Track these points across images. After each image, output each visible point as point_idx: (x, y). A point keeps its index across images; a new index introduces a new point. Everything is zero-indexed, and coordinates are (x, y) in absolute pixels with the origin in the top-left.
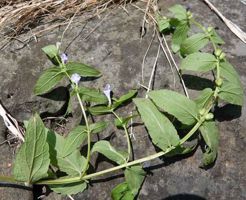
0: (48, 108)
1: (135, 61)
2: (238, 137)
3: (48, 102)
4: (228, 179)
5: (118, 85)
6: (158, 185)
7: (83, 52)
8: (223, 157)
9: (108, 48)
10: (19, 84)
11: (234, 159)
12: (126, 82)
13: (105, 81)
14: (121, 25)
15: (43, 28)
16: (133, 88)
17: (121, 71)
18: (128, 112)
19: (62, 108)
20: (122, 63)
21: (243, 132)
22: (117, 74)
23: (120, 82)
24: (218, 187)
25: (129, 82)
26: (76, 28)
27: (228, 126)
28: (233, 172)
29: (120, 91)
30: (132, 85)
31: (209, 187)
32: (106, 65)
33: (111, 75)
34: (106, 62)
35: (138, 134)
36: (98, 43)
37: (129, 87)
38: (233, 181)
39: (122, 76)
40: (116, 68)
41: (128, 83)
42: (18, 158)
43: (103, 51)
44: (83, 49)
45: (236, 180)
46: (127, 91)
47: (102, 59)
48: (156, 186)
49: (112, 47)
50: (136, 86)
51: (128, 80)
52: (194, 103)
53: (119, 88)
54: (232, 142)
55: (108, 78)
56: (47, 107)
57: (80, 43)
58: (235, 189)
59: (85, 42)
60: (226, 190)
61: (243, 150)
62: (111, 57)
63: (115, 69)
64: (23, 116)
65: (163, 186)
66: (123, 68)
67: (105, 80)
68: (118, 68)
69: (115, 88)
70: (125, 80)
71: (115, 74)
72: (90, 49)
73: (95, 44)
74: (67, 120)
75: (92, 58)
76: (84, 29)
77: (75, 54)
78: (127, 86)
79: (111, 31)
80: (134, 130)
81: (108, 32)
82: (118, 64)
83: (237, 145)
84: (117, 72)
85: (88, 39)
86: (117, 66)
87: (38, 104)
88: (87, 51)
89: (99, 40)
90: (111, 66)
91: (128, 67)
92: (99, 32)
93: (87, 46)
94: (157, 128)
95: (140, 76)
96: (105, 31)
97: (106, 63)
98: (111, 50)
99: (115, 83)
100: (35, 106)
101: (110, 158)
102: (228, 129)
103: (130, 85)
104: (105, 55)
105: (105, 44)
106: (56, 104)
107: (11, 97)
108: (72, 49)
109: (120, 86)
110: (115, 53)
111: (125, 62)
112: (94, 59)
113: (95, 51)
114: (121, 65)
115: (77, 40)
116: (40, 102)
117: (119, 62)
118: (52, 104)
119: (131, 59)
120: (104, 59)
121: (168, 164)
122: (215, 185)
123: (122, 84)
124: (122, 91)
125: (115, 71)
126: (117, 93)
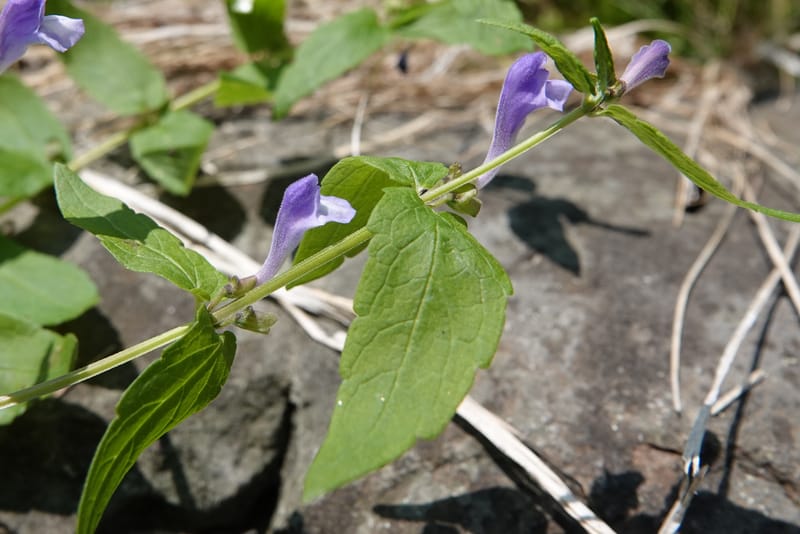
5: (574, 410)
12: (619, 399)
13: (496, 381)
16: (665, 438)
17: (588, 340)
19: (245, 491)
20: (595, 302)
22: (569, 353)
23: (580, 394)
25: (636, 404)
29: (580, 446)
30: (652, 422)
33: (535, 353)
37: (639, 431)
39: (593, 365)
40: (564, 320)
41: (628, 409)
46: (621, 451)
50: (678, 431)
51: (627, 392)
53: (574, 429)
55: (515, 363)
63: (556, 326)
66: (601, 329)
67: (497, 374)
68: (574, 323)
69: (551, 422)
70: (614, 393)
71: (554, 350)
78: (624, 427)
82: (575, 305)
84: (565, 340)
86: (568, 315)
90: (536, 310)
91: (628, 323)
95: (704, 379)
99: (551, 399)
103: (639, 422)
104: (506, 260)
106: (215, 460)
109: (582, 418)
111: (611, 299)
114: (589, 312)
117: (577, 298)
119: (647, 292)
123: (591, 408)
124: (593, 447)
125: (556, 335)
126: (563, 456)
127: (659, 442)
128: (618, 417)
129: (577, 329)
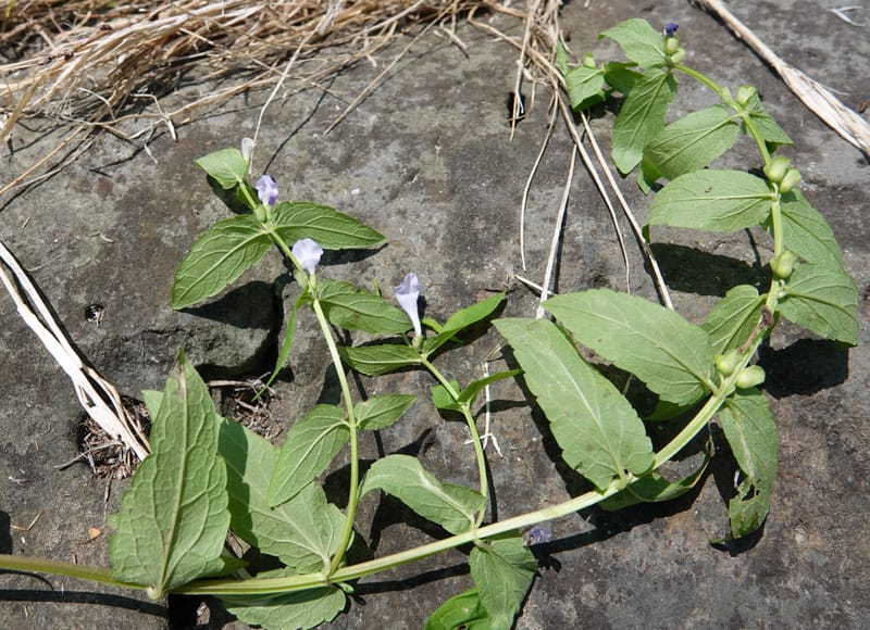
0: (215, 351)
1: (495, 199)
2: (834, 448)
3: (214, 332)
4: (805, 586)
5: (443, 276)
6: (577, 602)
7: (327, 171)
8: (788, 512)
9: (403, 158)
10: (120, 274)
11: (822, 521)
12: (467, 266)
13: (398, 266)
14: (446, 86)
15: (193, 97)
16: (493, 285)
17: (449, 232)
18: (474, 365)
19: (259, 351)
20: (452, 206)
21: (854, 432)
22: (439, 242)
23: (447, 266)
24: (774, 611)
25: (477, 267)
26: (301, 97)
27: (803, 411)
28: (822, 560)
29: (449, 296)
30: (486, 276)
31: (744, 610)
32: (402, 213)
33: (419, 244)
34: (401, 203)
35: (507, 436)
36: (372, 143)
37: (480, 282)
38: (821, 591)
39: (453, 247)
40: (435, 221)
41: (473, 271)
42: (128, 507)
43: (389, 170)
44: (325, 162)
45: (832, 588)
46: (470, 295)
47: (386, 193)
48: (570, 605)
49: (417, 156)
50: (500, 280)
51: (472, 262)
52: (699, 333)
53: (444, 287)
54: (818, 462)
55: (408, 253)
56: (210, 347)
57: (313, 142)
58: (827, 617)
59: (331, 140)
60: (800, 619)
61: (852, 489)
62: (417, 187)
63: (430, 225)
64: (133, 377)
65: (592, 605)
66: (457, 223)
67: (398, 261)
68: (440, 222)
69: (431, 285)
70: (465, 262)
71: (430, 241)
72: (347, 161)
73: (363, 146)
74: (273, 391)
75: (356, 191)
76: (326, 101)
77: (300, 178)
78: (472, 282)
79: (412, 106)
80: (497, 422)
81: (404, 110)
82: (440, 209)
83: (834, 475)
84: (436, 235)
85: (340, 131)
86: (437, 217)
87: (181, 339)
88: (336, 170)
89: (376, 133)
90: (418, 216)
91: (472, 218)
92: (374, 110)
93: (336, 153)
94: (580, 413)
95: (515, 247)
96: (392, 106)
97: (401, 207)
98: (414, 164)
99: (430, 272)
100: (174, 343)
101: (422, 513)
102: (803, 422)
103: (480, 278)
104: (395, 181)
105: (395, 147)
106: (239, 338)
107: (97, 314)
108: (289, 161)
109: (448, 280)
110: (428, 175)
111: (462, 202)
112: (362, 194)
113: (365, 170)
114: (449, 213)
115: (303, 133)
116: (188, 330)
117: (442, 204)
118: (226, 338)
119: (483, 194)
120: (394, 196)
121: (609, 532)
122: (764, 603)
123: (454, 273)
124: (455, 296)
125: (431, 231)
126: (439, 303)
127: (490, 288)
128: (468, 275)
129: (443, 225)
